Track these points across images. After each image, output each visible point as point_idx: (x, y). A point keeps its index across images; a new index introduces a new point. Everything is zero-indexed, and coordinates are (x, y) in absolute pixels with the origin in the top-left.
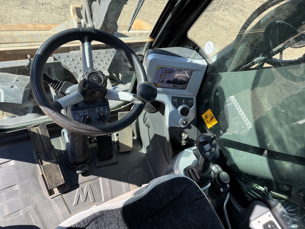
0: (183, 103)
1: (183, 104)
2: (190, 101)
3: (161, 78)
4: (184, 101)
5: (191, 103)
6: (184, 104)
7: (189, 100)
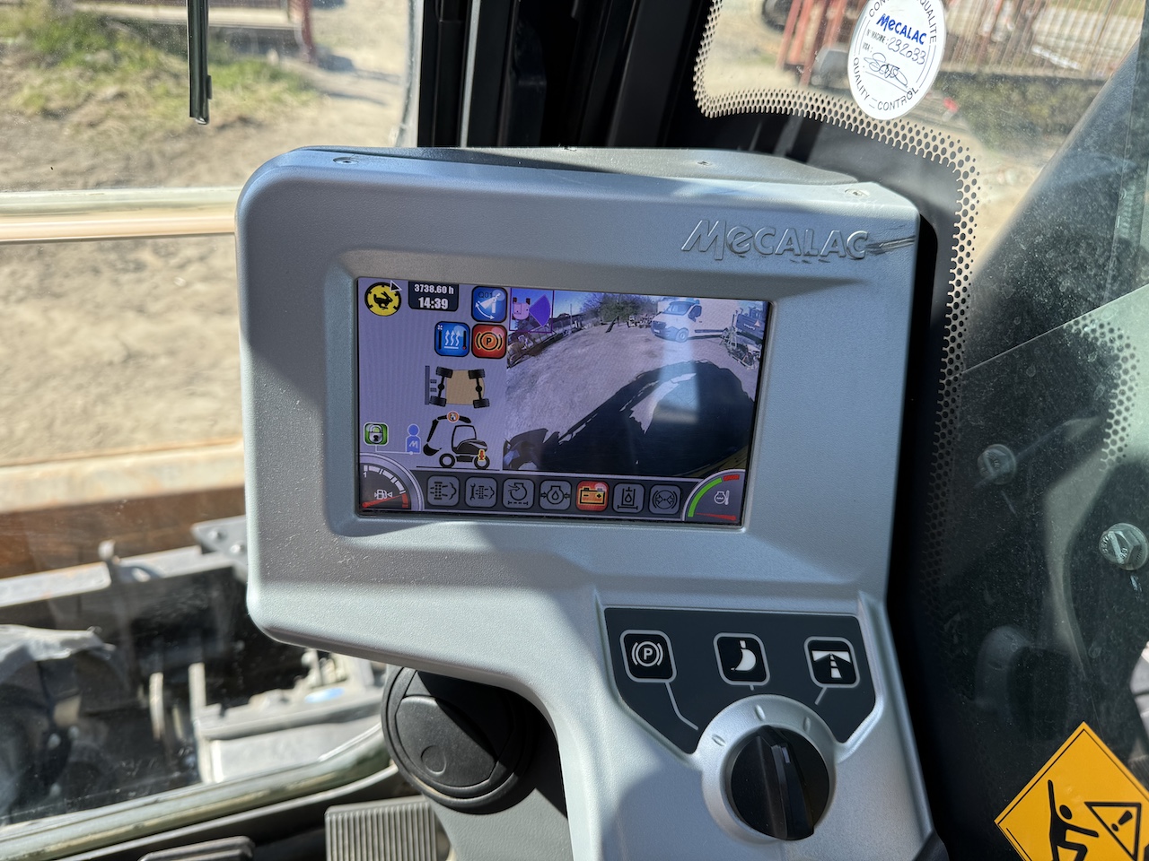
0: (752, 685)
1: (745, 693)
2: (818, 655)
3: (437, 411)
4: (748, 661)
5: (836, 674)
6: (758, 691)
7: (816, 646)
